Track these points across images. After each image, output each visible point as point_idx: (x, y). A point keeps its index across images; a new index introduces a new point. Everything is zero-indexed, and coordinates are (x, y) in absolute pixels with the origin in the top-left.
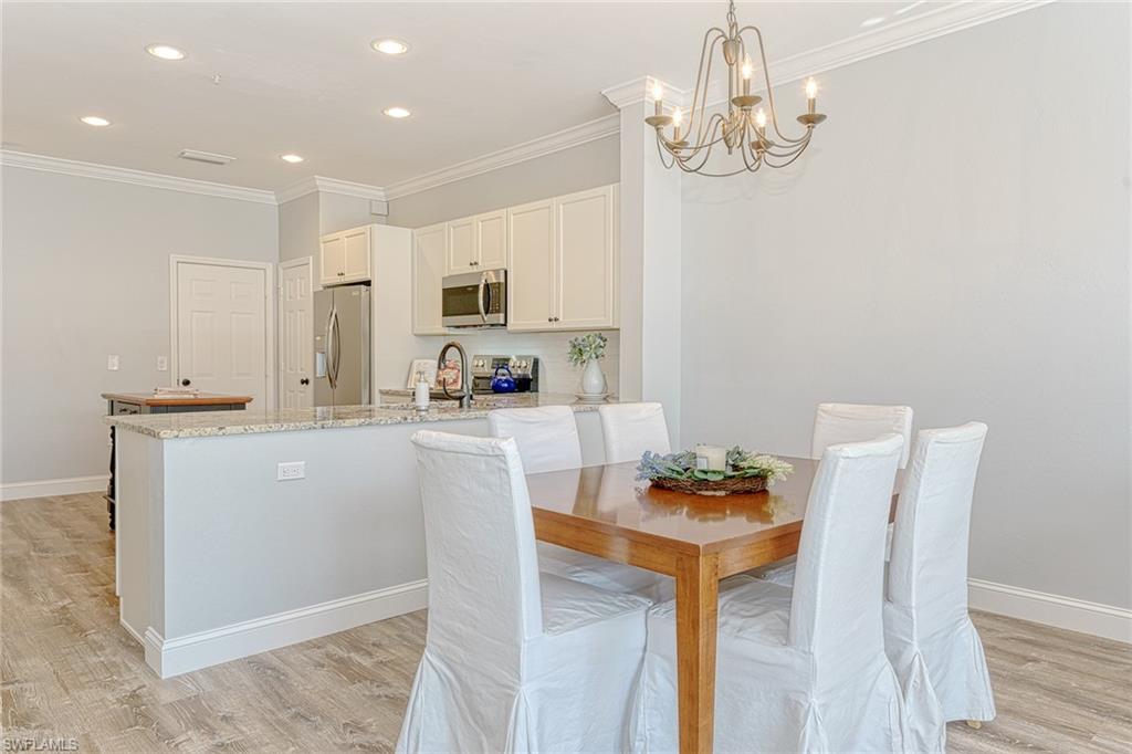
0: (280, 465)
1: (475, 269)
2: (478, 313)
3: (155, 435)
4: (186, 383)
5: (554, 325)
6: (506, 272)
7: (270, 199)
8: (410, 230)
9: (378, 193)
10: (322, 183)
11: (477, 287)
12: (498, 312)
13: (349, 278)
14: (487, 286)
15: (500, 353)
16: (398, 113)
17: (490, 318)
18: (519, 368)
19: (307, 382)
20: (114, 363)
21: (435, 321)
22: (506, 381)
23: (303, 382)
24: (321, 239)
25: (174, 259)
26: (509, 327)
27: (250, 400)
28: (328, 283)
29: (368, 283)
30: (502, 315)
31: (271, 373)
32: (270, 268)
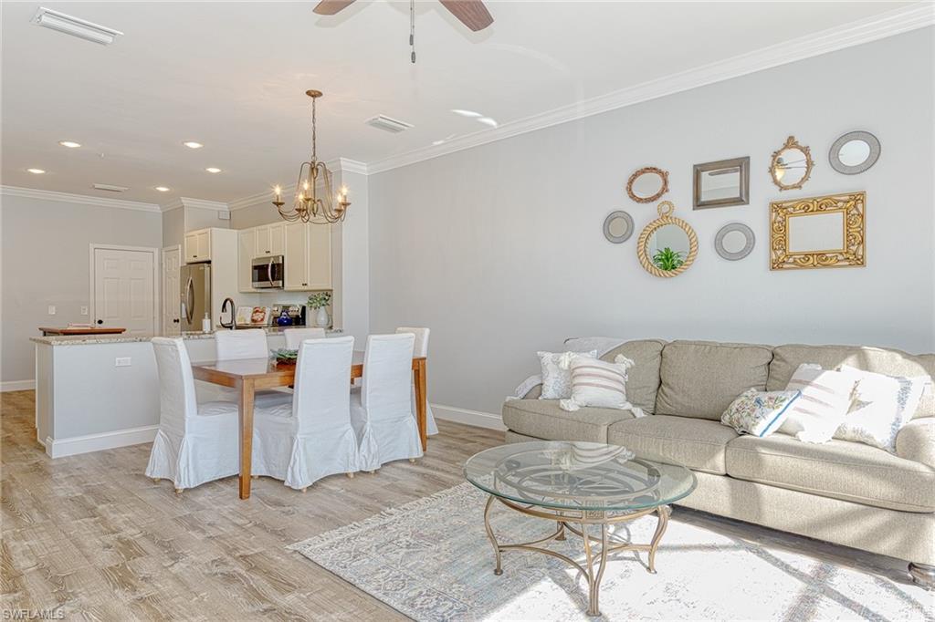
0: (117, 359)
1: (268, 255)
2: (268, 280)
3: (49, 343)
4: (100, 322)
5: (306, 288)
6: (283, 257)
7: (157, 209)
8: (236, 231)
9: (224, 207)
10: (185, 201)
11: (268, 265)
12: (278, 280)
13: (199, 259)
14: (273, 265)
15: (286, 303)
16: (214, 170)
17: (275, 283)
18: (295, 311)
19: (178, 321)
20: (52, 311)
21: (249, 285)
22: (286, 319)
23: (175, 321)
24: (185, 235)
25: (92, 246)
26: (285, 289)
27: (124, 330)
28: (189, 261)
29: (209, 262)
30: (281, 282)
31: (157, 315)
32: (156, 251)
